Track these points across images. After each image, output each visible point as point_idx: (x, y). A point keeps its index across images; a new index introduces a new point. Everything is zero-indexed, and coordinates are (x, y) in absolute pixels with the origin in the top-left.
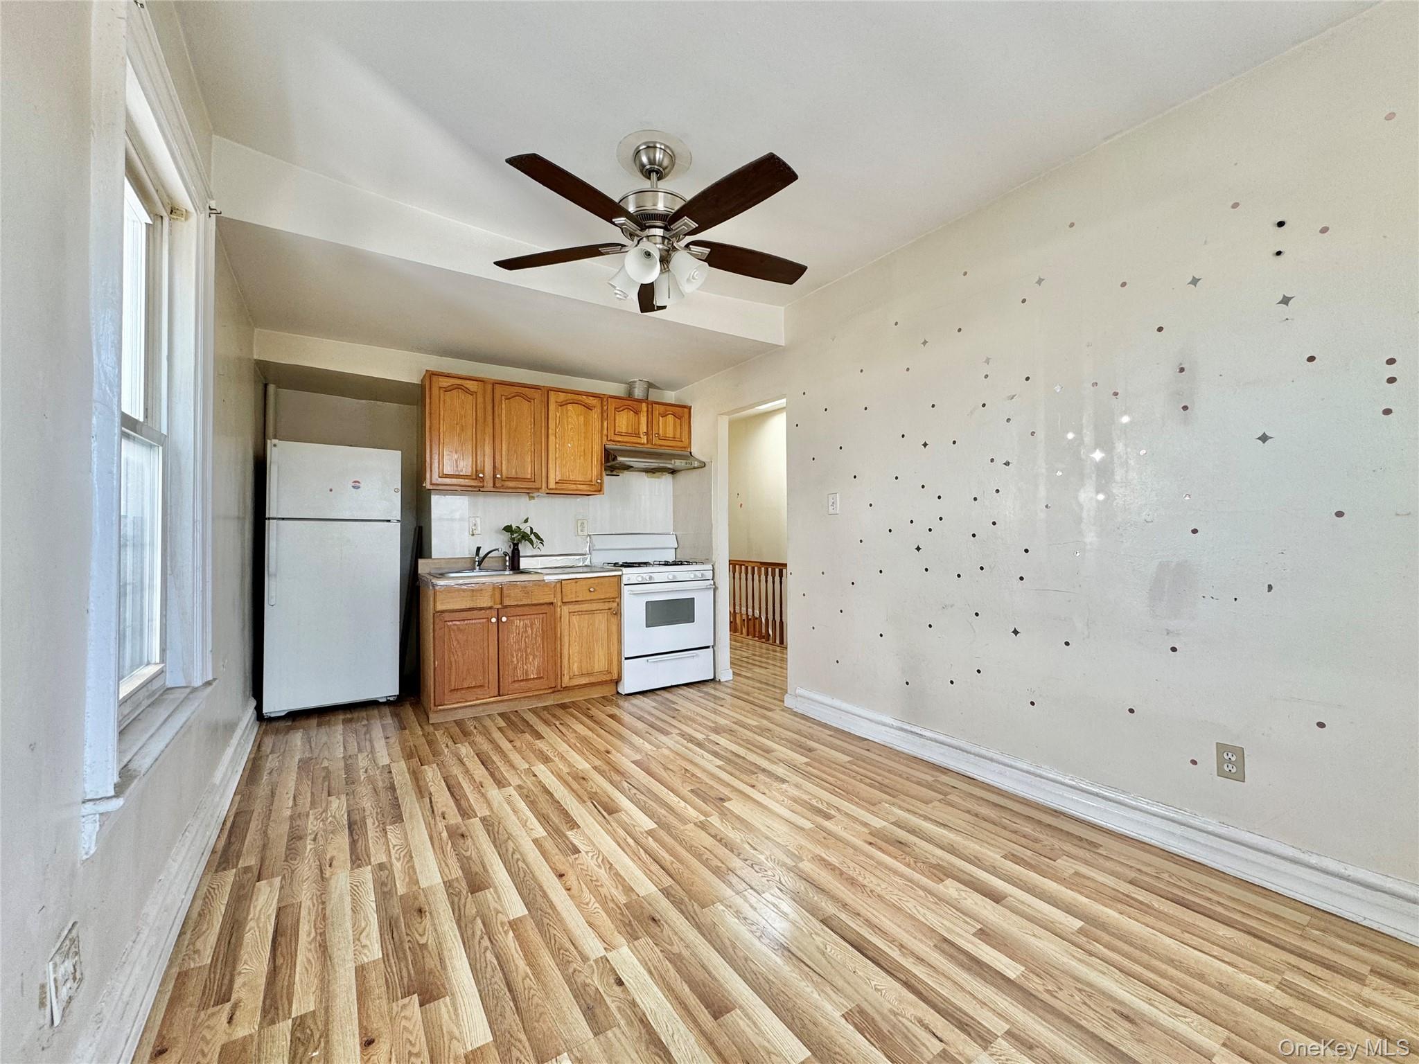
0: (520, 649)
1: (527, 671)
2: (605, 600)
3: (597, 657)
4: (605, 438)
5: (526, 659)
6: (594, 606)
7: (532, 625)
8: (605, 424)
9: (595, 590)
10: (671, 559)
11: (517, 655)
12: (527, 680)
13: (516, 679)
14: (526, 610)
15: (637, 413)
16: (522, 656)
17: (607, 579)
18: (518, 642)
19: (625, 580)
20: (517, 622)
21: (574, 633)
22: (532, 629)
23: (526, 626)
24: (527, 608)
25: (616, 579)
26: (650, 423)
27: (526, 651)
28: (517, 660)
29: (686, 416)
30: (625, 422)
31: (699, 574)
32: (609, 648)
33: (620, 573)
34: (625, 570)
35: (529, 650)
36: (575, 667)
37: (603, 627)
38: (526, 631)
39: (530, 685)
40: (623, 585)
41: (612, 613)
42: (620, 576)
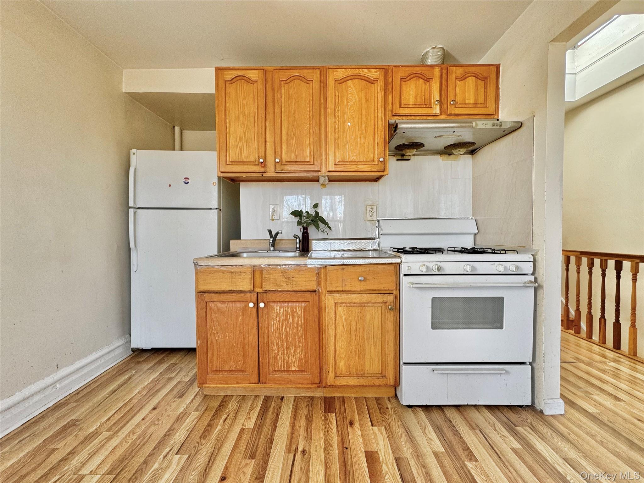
0: (280, 338)
1: (288, 362)
2: (379, 292)
3: (368, 356)
4: (389, 113)
5: (287, 349)
6: (365, 298)
7: (293, 313)
8: (390, 97)
9: (365, 280)
10: (469, 245)
11: (277, 344)
12: (288, 371)
13: (277, 369)
14: (287, 297)
15: (428, 80)
16: (283, 346)
17: (380, 267)
18: (277, 329)
19: (404, 269)
20: (277, 308)
21: (341, 327)
22: (293, 318)
23: (287, 313)
24: (287, 294)
25: (393, 268)
26: (444, 90)
27: (287, 342)
28: (278, 349)
29: (493, 76)
30: (412, 93)
31: (512, 268)
32: (383, 348)
33: (398, 260)
34: (405, 257)
35: (290, 340)
36: (342, 364)
37: (377, 322)
38: (287, 320)
39: (292, 377)
40: (402, 275)
41: (387, 308)
42: (399, 264)
